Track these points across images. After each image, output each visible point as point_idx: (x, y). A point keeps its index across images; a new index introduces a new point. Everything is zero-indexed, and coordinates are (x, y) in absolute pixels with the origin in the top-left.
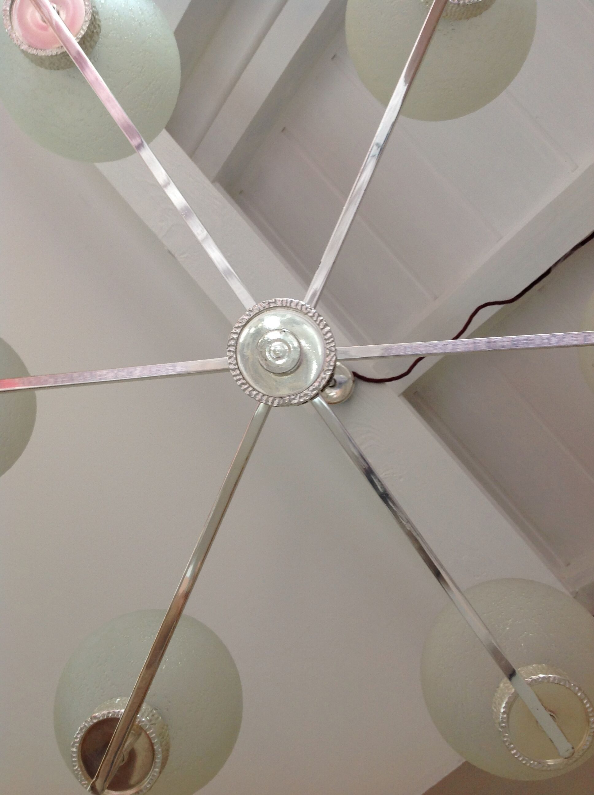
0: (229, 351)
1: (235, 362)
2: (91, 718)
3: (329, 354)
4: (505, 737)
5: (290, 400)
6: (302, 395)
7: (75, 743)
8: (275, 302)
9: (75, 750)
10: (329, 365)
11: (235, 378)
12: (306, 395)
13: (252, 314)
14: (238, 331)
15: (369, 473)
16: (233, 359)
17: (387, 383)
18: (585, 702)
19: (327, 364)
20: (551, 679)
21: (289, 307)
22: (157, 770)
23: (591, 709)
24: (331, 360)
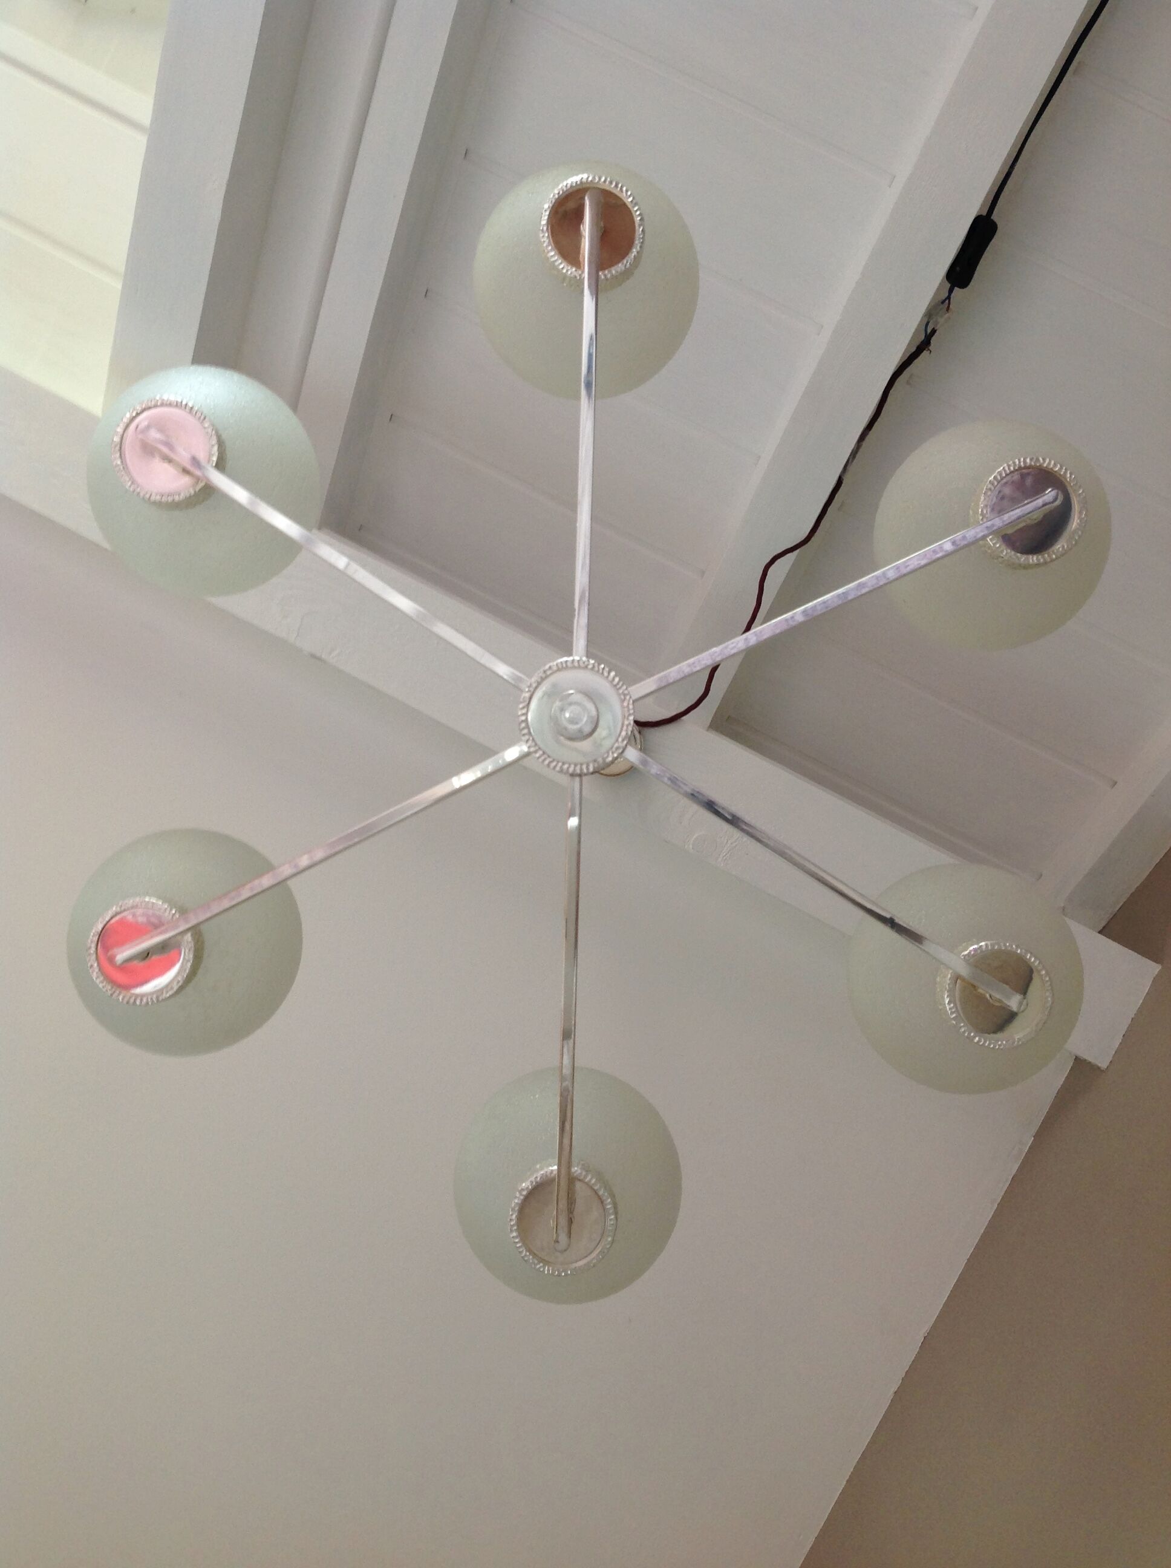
0: (524, 735)
1: (533, 744)
2: (519, 1192)
3: (625, 699)
4: (961, 1027)
5: (604, 759)
6: (614, 749)
7: (512, 1226)
8: (550, 668)
9: (514, 1234)
10: (629, 710)
11: (541, 760)
12: (617, 748)
13: (532, 689)
14: (524, 711)
15: (711, 806)
16: (530, 742)
17: (684, 718)
18: (1028, 957)
19: (626, 709)
20: (984, 947)
21: (567, 668)
22: (612, 1217)
23: (1038, 962)
24: (628, 704)
